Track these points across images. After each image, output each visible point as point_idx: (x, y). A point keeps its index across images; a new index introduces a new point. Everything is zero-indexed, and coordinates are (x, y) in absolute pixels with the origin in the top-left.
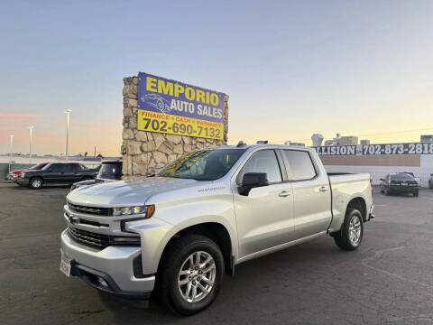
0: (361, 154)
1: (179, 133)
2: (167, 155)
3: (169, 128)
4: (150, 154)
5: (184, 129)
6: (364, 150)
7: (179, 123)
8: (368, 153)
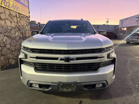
0: (39, 27)
1: (15, 11)
2: (11, 22)
3: (11, 7)
4: (4, 21)
5: (17, 9)
6: (40, 26)
7: (15, 5)
8: (41, 27)
